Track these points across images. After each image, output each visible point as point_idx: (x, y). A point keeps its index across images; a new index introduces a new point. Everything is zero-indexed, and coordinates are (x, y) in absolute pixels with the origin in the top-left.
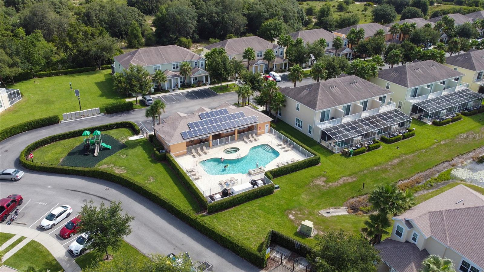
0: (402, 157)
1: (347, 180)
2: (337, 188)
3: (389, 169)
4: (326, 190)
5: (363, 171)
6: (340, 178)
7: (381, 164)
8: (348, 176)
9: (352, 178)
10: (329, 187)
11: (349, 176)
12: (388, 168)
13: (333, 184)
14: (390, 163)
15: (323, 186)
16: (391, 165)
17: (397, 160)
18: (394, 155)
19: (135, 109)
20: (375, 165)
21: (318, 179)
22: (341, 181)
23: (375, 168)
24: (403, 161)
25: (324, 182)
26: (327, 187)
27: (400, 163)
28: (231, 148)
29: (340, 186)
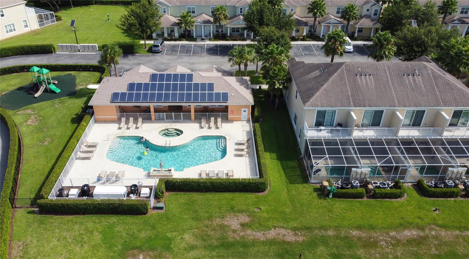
0: (431, 229)
1: (284, 235)
2: (255, 243)
3: (383, 243)
4: (232, 240)
5: (326, 230)
6: (275, 227)
7: (373, 229)
8: (291, 229)
9: (296, 235)
10: (243, 237)
11: (295, 229)
12: (381, 240)
13: (254, 233)
14: (393, 234)
15: (234, 231)
16: (393, 238)
17: (415, 233)
18: (418, 221)
19: (137, 53)
20: (359, 228)
21: (236, 216)
22: (272, 234)
23: (355, 233)
24: (426, 238)
25: (242, 225)
26: (239, 235)
27: (415, 240)
28: (176, 129)
29: (263, 242)
